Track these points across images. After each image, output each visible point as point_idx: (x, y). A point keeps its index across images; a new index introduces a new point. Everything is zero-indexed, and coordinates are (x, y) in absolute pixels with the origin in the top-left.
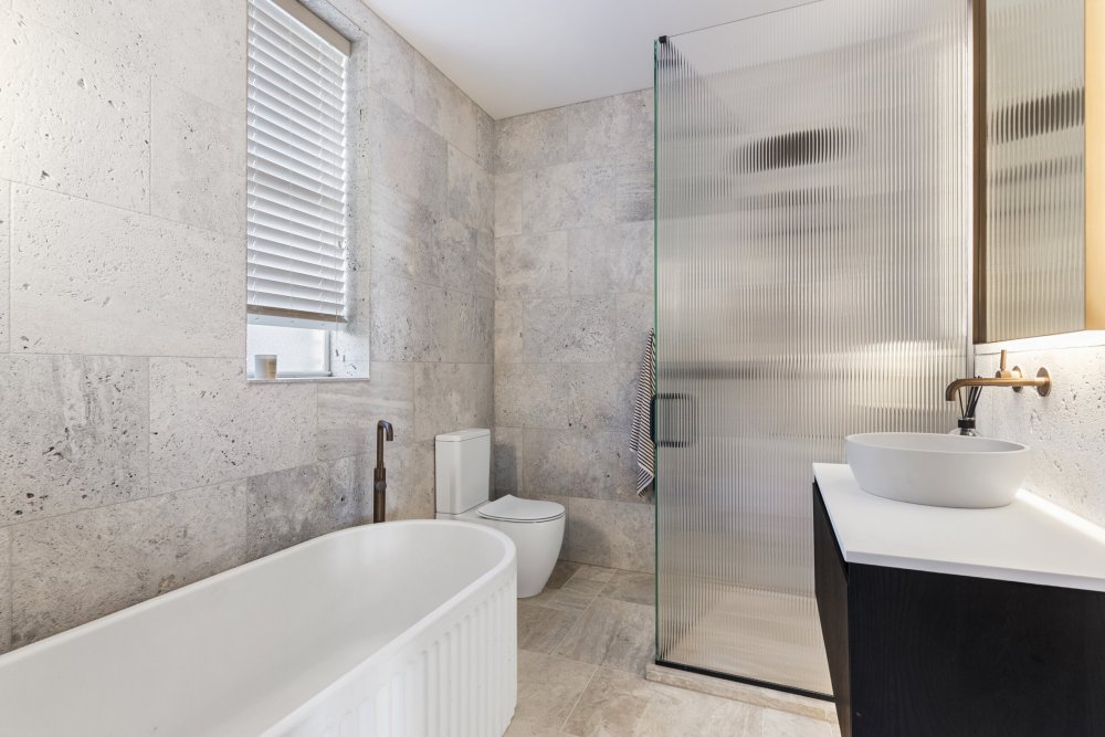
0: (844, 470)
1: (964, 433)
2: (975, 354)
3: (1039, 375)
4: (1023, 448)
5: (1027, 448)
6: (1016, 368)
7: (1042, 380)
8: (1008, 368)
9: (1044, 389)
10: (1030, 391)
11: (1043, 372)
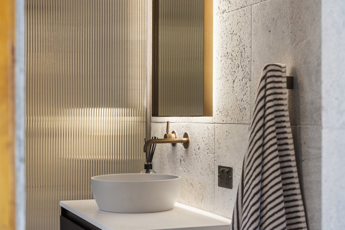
0: (93, 202)
1: (148, 172)
2: (151, 122)
3: (184, 137)
4: (178, 177)
5: (180, 177)
6: (173, 132)
7: (185, 139)
8: (170, 132)
9: (186, 144)
10: (180, 146)
11: (186, 135)
